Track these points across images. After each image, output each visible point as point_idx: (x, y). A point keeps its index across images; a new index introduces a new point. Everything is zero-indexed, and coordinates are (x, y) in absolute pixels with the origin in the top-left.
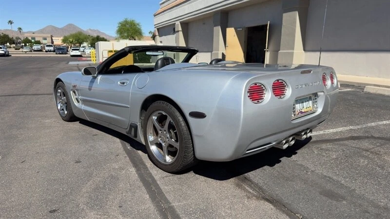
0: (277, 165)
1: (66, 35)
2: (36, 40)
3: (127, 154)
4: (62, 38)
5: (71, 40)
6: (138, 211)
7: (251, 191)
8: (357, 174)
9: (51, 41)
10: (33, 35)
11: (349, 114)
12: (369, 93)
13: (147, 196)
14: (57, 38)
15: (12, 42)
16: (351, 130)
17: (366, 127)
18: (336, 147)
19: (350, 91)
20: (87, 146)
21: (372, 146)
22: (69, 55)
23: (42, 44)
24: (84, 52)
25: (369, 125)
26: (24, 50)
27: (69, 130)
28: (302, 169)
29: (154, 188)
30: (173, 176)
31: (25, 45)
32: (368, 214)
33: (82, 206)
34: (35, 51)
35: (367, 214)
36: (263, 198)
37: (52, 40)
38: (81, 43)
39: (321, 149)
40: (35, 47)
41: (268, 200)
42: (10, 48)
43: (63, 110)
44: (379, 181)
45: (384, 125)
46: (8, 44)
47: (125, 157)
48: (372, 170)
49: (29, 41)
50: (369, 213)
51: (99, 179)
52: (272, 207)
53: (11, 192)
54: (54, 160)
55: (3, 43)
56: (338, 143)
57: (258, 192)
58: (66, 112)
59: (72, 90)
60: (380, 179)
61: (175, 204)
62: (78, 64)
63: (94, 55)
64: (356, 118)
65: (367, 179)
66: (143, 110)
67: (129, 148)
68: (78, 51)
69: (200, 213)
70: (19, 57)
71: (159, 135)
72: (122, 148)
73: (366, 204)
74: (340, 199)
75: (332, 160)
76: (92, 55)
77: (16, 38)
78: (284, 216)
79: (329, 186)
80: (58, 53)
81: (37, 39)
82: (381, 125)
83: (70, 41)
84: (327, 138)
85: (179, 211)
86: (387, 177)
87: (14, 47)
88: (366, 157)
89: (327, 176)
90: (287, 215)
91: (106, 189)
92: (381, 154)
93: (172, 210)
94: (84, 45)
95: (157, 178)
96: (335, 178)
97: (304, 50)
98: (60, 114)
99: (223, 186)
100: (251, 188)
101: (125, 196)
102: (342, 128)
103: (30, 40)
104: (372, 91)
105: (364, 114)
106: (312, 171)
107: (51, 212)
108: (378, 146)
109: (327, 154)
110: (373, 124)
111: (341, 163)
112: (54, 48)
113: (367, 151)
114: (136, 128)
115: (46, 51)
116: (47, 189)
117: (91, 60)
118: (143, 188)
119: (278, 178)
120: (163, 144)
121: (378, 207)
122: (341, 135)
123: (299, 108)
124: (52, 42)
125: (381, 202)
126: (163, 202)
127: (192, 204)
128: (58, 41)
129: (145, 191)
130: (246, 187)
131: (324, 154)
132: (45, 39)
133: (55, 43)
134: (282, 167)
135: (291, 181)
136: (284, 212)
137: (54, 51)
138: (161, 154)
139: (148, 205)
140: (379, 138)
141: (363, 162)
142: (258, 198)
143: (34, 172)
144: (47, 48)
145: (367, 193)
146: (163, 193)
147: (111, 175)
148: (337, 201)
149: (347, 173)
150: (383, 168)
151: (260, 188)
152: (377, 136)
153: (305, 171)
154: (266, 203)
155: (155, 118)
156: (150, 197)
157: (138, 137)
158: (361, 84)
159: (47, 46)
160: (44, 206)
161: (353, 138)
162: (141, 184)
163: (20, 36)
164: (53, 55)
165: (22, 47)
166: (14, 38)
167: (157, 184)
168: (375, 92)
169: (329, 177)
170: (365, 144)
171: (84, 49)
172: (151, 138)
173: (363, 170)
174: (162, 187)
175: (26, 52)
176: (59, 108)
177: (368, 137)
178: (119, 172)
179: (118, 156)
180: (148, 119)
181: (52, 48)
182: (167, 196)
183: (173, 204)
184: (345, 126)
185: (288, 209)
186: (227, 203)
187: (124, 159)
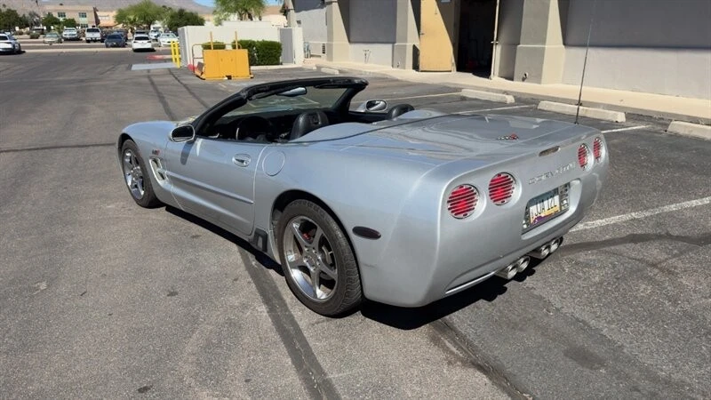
0: (500, 298)
1: (122, 8)
2: (67, 18)
3: (252, 277)
4: (114, 13)
5: (132, 17)
6: (276, 389)
7: (454, 349)
8: (631, 315)
9: (94, 20)
10: (61, 9)
11: (633, 185)
12: (677, 136)
13: (289, 361)
14: (106, 14)
15: (24, 23)
16: (634, 220)
17: (660, 214)
18: (603, 257)
19: (643, 130)
20: (184, 262)
21: (663, 256)
22: (130, 49)
23: (78, 25)
24: (157, 40)
25: (667, 208)
26: (47, 40)
27: (151, 225)
28: (540, 305)
29: (298, 346)
30: (328, 321)
31: (49, 29)
32: (638, 394)
33: (187, 380)
34: (66, 40)
35: (636, 394)
36: (473, 364)
37: (96, 16)
38: (150, 23)
39: (577, 264)
40: (68, 33)
41: (481, 368)
42: (21, 34)
43: (136, 186)
44: (665, 329)
45: (692, 209)
46: (17, 29)
47: (249, 282)
48: (658, 307)
49: (56, 22)
50: (639, 391)
51: (210, 328)
52: (486, 379)
53: (73, 355)
54: (132, 290)
55: (9, 27)
56: (607, 249)
57: (466, 352)
58: (142, 193)
59: (151, 158)
60: (667, 325)
61: (333, 376)
62: (149, 71)
63: (176, 48)
64: (644, 193)
65: (646, 325)
66: (276, 210)
67: (254, 263)
68: (146, 42)
69: (373, 392)
70: (40, 54)
71: (304, 255)
72: (243, 265)
73: (637, 374)
74: (596, 365)
75: (591, 286)
76: (172, 48)
77: (30, 14)
78: (505, 395)
79: (581, 340)
80: (110, 44)
81: (68, 16)
82: (686, 209)
83: (129, 19)
84: (589, 239)
85: (339, 389)
86: (678, 321)
87: (28, 34)
88: (651, 280)
89: (581, 319)
90: (509, 395)
91: (222, 348)
92: (678, 273)
93: (328, 386)
94: (155, 26)
95: (302, 324)
96: (593, 322)
97: (564, 44)
98: (132, 195)
99: (409, 342)
100: (455, 344)
101: (253, 360)
102: (618, 217)
103: (55, 18)
104: (681, 132)
105: (661, 184)
106: (558, 310)
107: (140, 391)
108: (675, 256)
109: (584, 273)
110: (673, 207)
111: (606, 291)
112: (102, 36)
113: (654, 265)
114: (265, 238)
115: (88, 41)
116: (129, 348)
117: (171, 60)
118: (282, 345)
119: (500, 325)
120: (312, 269)
121: (655, 379)
122: (614, 231)
123: (535, 212)
124: (97, 22)
125: (662, 370)
126: (315, 372)
127: (360, 376)
128: (108, 19)
129: (285, 351)
130: (446, 342)
131: (581, 274)
132: (84, 15)
133: (103, 22)
134: (507, 301)
135: (521, 329)
136: (504, 389)
137: (102, 41)
138: (308, 282)
139: (292, 379)
140: (678, 238)
141: (644, 289)
142: (465, 363)
143: (103, 314)
144: (89, 35)
145: (642, 352)
146: (313, 354)
147: (229, 319)
148: (591, 368)
149: (614, 312)
150: (675, 303)
151: (470, 344)
152: (676, 233)
153: (545, 310)
154: (478, 373)
155: (296, 226)
156: (293, 363)
157: (269, 251)
158: (663, 113)
159: (89, 31)
160: (129, 379)
161: (634, 239)
162: (277, 338)
163: (36, 10)
164: (101, 49)
165: (42, 32)
166: (27, 15)
167: (304, 337)
168: (687, 133)
169: (583, 321)
170: (654, 252)
171: (156, 34)
172: (291, 257)
173: (642, 307)
174: (311, 342)
175: (51, 43)
176: (129, 184)
177: (659, 237)
178: (241, 314)
179: (236, 280)
180: (285, 227)
181: (97, 35)
182: (320, 359)
183: (331, 376)
184: (624, 213)
185: (511, 385)
186: (416, 373)
187: (248, 288)
